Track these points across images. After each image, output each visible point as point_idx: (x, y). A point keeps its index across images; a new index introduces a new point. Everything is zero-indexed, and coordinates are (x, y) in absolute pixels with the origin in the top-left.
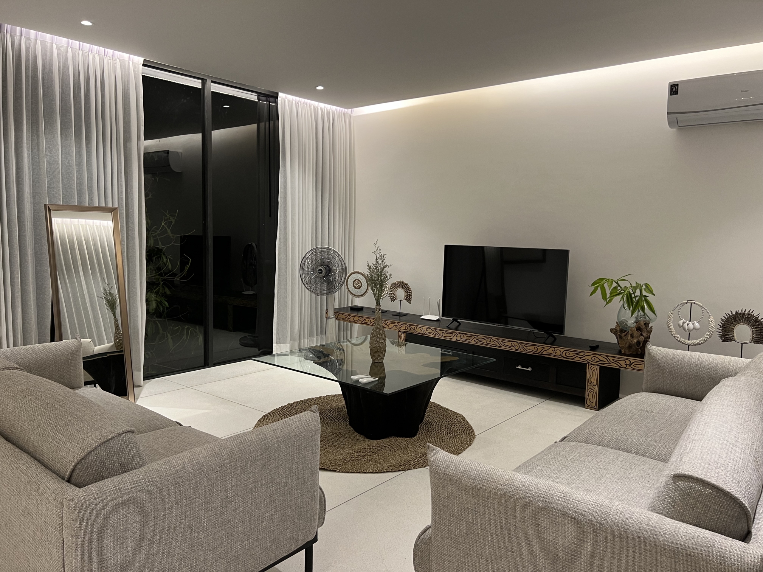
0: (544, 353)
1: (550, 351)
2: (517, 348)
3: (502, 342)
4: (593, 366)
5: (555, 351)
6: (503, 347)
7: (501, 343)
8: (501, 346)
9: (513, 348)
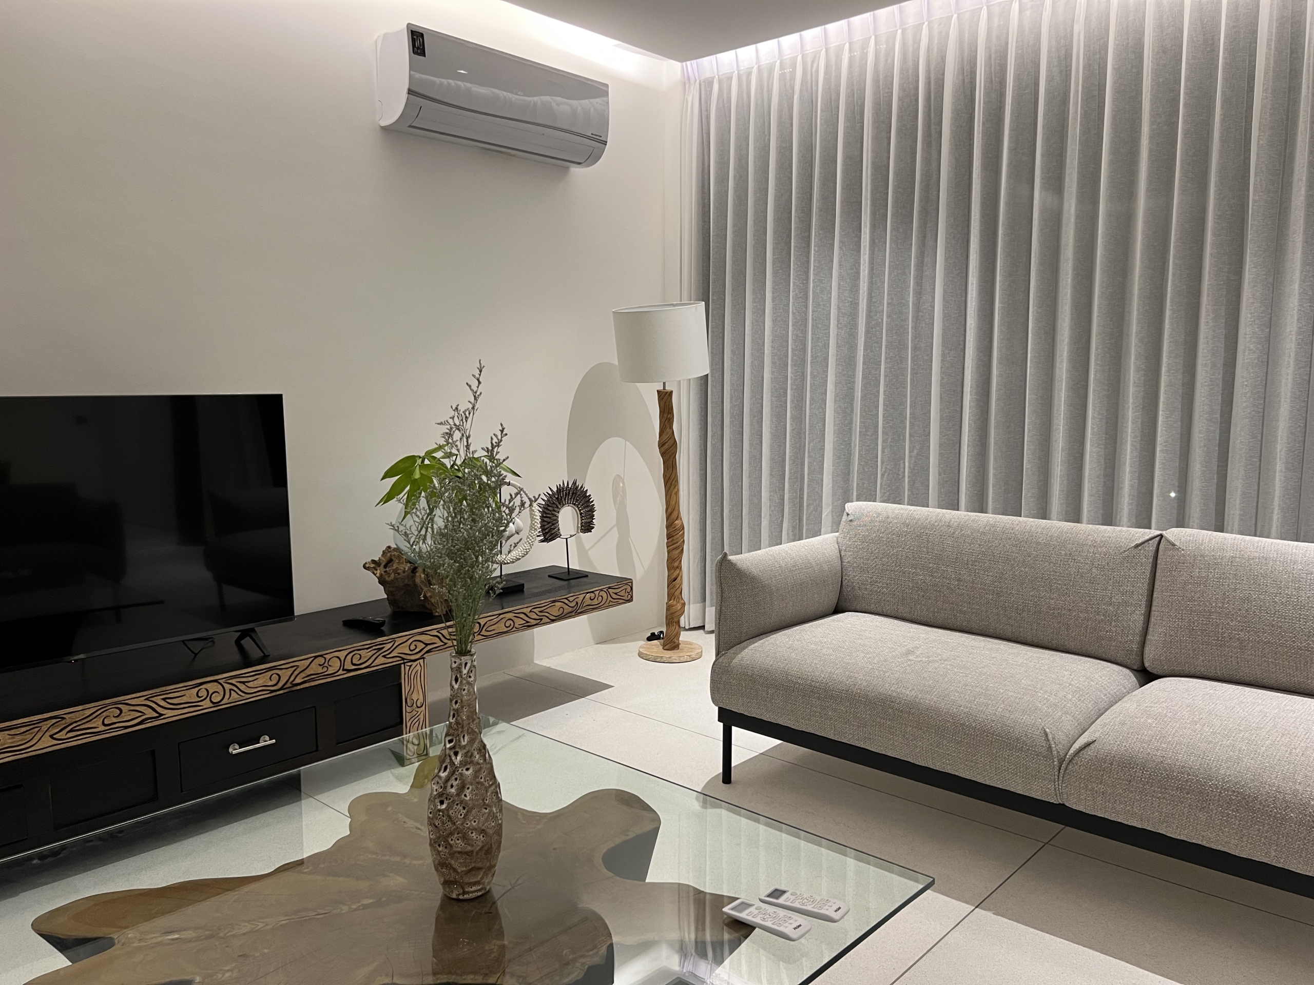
0: (298, 681)
1: (315, 668)
2: (216, 698)
3: (164, 699)
4: (415, 664)
5: (326, 664)
6: (169, 713)
7: (163, 703)
8: (161, 715)
9: (207, 704)
